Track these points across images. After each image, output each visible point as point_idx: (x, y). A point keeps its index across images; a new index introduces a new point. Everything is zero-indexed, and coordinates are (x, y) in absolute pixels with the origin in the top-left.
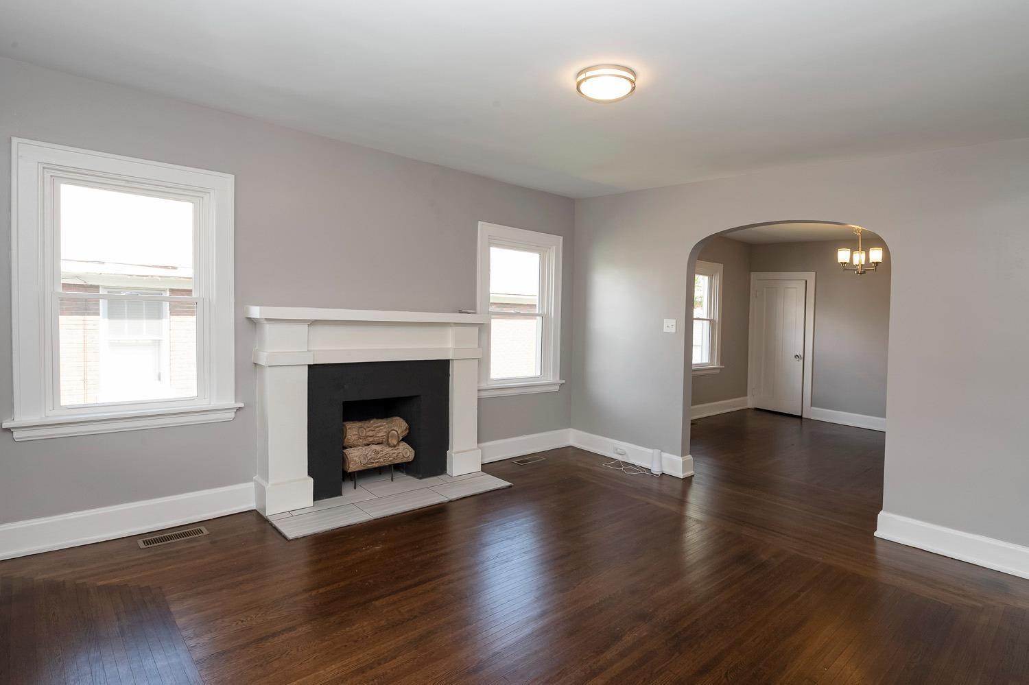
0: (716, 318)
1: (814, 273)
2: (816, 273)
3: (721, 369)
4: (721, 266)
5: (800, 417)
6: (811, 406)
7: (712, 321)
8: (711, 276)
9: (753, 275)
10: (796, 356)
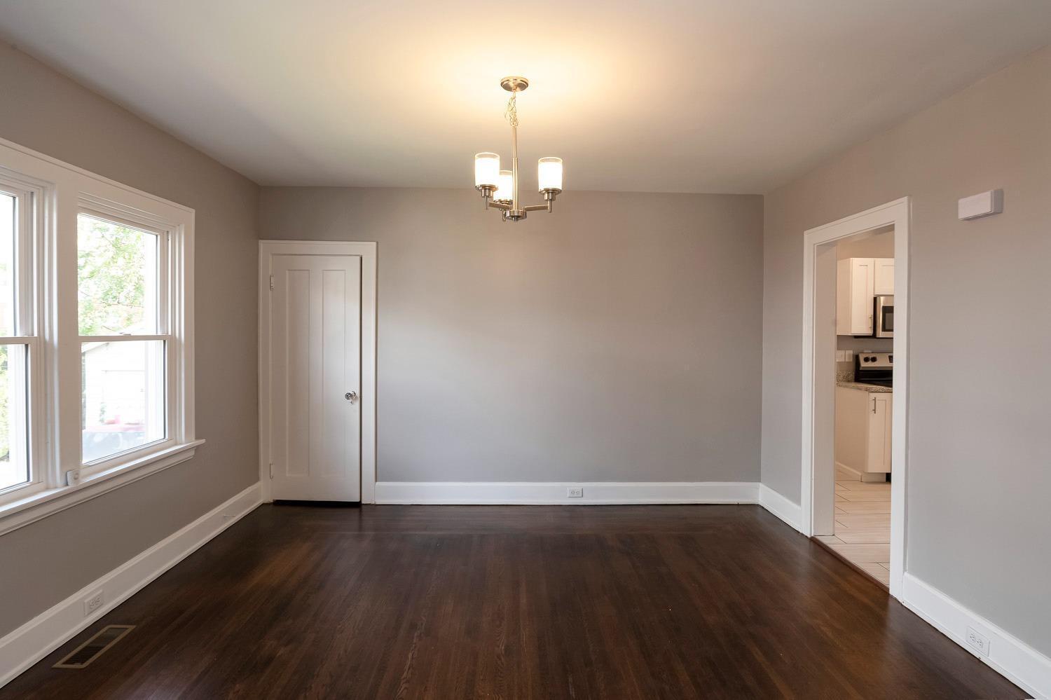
0: (181, 332)
1: (375, 244)
2: (377, 243)
3: (197, 448)
4: (190, 214)
5: (357, 505)
6: (376, 481)
7: (169, 341)
8: (163, 232)
9: (263, 244)
10: (349, 396)
